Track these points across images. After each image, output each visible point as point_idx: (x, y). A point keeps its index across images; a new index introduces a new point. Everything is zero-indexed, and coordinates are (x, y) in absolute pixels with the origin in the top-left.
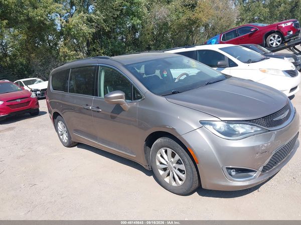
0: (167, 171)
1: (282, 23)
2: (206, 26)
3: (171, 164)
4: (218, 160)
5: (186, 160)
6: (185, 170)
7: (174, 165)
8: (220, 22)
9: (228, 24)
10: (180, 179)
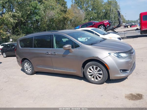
0: (93, 76)
1: (104, 21)
2: (71, 21)
3: (95, 72)
4: (117, 67)
5: (103, 69)
6: (102, 73)
7: (97, 72)
8: (77, 19)
9: (81, 20)
10: (100, 78)
